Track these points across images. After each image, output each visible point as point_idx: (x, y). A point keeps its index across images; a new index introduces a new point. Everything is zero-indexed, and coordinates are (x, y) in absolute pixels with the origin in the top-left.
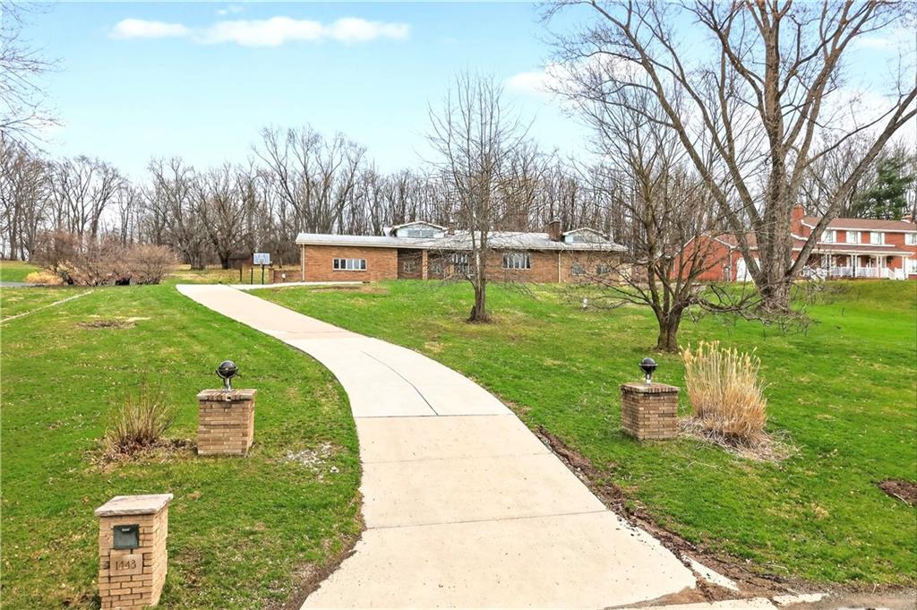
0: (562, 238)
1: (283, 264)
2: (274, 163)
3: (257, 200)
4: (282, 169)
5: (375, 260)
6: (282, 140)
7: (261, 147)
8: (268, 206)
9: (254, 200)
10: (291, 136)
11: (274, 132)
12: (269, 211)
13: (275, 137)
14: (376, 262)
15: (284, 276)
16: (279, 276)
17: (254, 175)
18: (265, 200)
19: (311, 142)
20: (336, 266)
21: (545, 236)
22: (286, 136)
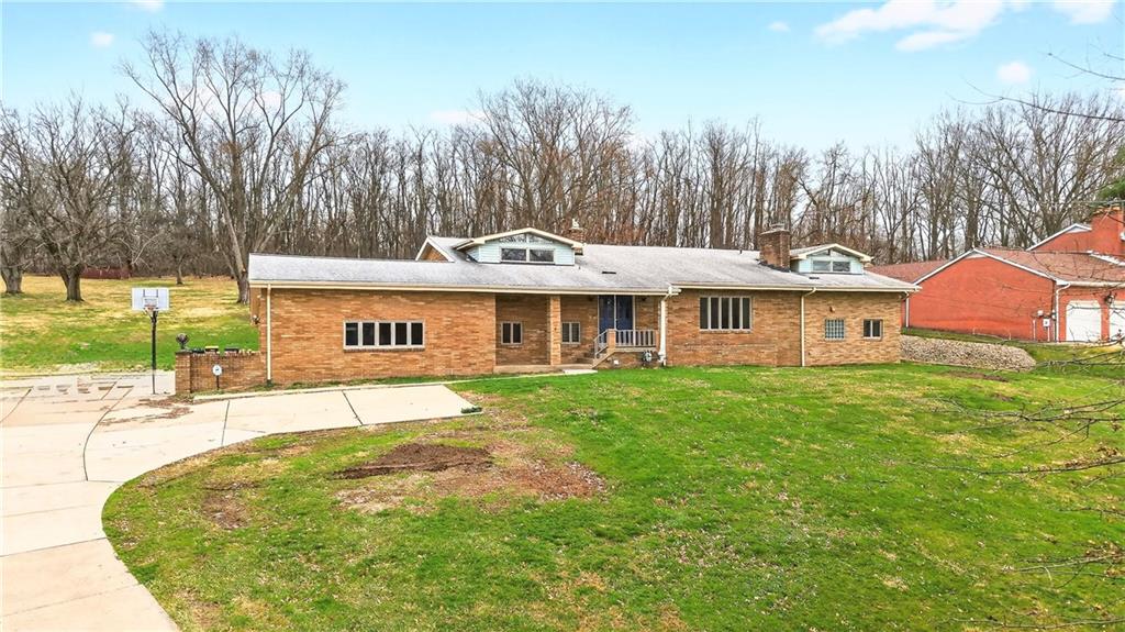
0: (793, 265)
1: (184, 275)
2: (169, 101)
3: (135, 169)
4: (186, 113)
5: (445, 321)
6: (186, 60)
7: (143, 69)
8: (155, 178)
9: (129, 170)
10: (205, 53)
11: (171, 43)
12: (156, 187)
13: (172, 53)
14: (448, 328)
15: (217, 370)
16: (203, 369)
17: (129, 125)
18: (150, 170)
19: (242, 68)
20: (351, 339)
21: (752, 256)
22: (193, 53)
